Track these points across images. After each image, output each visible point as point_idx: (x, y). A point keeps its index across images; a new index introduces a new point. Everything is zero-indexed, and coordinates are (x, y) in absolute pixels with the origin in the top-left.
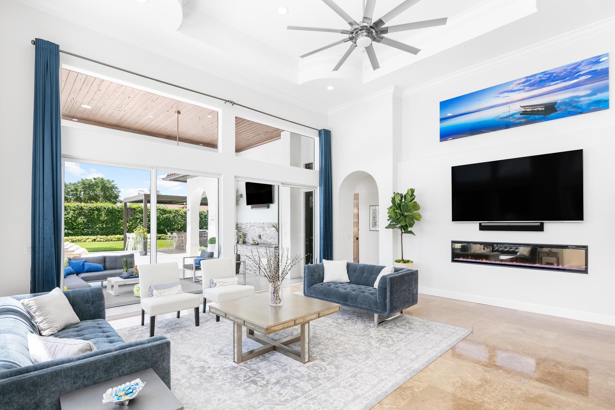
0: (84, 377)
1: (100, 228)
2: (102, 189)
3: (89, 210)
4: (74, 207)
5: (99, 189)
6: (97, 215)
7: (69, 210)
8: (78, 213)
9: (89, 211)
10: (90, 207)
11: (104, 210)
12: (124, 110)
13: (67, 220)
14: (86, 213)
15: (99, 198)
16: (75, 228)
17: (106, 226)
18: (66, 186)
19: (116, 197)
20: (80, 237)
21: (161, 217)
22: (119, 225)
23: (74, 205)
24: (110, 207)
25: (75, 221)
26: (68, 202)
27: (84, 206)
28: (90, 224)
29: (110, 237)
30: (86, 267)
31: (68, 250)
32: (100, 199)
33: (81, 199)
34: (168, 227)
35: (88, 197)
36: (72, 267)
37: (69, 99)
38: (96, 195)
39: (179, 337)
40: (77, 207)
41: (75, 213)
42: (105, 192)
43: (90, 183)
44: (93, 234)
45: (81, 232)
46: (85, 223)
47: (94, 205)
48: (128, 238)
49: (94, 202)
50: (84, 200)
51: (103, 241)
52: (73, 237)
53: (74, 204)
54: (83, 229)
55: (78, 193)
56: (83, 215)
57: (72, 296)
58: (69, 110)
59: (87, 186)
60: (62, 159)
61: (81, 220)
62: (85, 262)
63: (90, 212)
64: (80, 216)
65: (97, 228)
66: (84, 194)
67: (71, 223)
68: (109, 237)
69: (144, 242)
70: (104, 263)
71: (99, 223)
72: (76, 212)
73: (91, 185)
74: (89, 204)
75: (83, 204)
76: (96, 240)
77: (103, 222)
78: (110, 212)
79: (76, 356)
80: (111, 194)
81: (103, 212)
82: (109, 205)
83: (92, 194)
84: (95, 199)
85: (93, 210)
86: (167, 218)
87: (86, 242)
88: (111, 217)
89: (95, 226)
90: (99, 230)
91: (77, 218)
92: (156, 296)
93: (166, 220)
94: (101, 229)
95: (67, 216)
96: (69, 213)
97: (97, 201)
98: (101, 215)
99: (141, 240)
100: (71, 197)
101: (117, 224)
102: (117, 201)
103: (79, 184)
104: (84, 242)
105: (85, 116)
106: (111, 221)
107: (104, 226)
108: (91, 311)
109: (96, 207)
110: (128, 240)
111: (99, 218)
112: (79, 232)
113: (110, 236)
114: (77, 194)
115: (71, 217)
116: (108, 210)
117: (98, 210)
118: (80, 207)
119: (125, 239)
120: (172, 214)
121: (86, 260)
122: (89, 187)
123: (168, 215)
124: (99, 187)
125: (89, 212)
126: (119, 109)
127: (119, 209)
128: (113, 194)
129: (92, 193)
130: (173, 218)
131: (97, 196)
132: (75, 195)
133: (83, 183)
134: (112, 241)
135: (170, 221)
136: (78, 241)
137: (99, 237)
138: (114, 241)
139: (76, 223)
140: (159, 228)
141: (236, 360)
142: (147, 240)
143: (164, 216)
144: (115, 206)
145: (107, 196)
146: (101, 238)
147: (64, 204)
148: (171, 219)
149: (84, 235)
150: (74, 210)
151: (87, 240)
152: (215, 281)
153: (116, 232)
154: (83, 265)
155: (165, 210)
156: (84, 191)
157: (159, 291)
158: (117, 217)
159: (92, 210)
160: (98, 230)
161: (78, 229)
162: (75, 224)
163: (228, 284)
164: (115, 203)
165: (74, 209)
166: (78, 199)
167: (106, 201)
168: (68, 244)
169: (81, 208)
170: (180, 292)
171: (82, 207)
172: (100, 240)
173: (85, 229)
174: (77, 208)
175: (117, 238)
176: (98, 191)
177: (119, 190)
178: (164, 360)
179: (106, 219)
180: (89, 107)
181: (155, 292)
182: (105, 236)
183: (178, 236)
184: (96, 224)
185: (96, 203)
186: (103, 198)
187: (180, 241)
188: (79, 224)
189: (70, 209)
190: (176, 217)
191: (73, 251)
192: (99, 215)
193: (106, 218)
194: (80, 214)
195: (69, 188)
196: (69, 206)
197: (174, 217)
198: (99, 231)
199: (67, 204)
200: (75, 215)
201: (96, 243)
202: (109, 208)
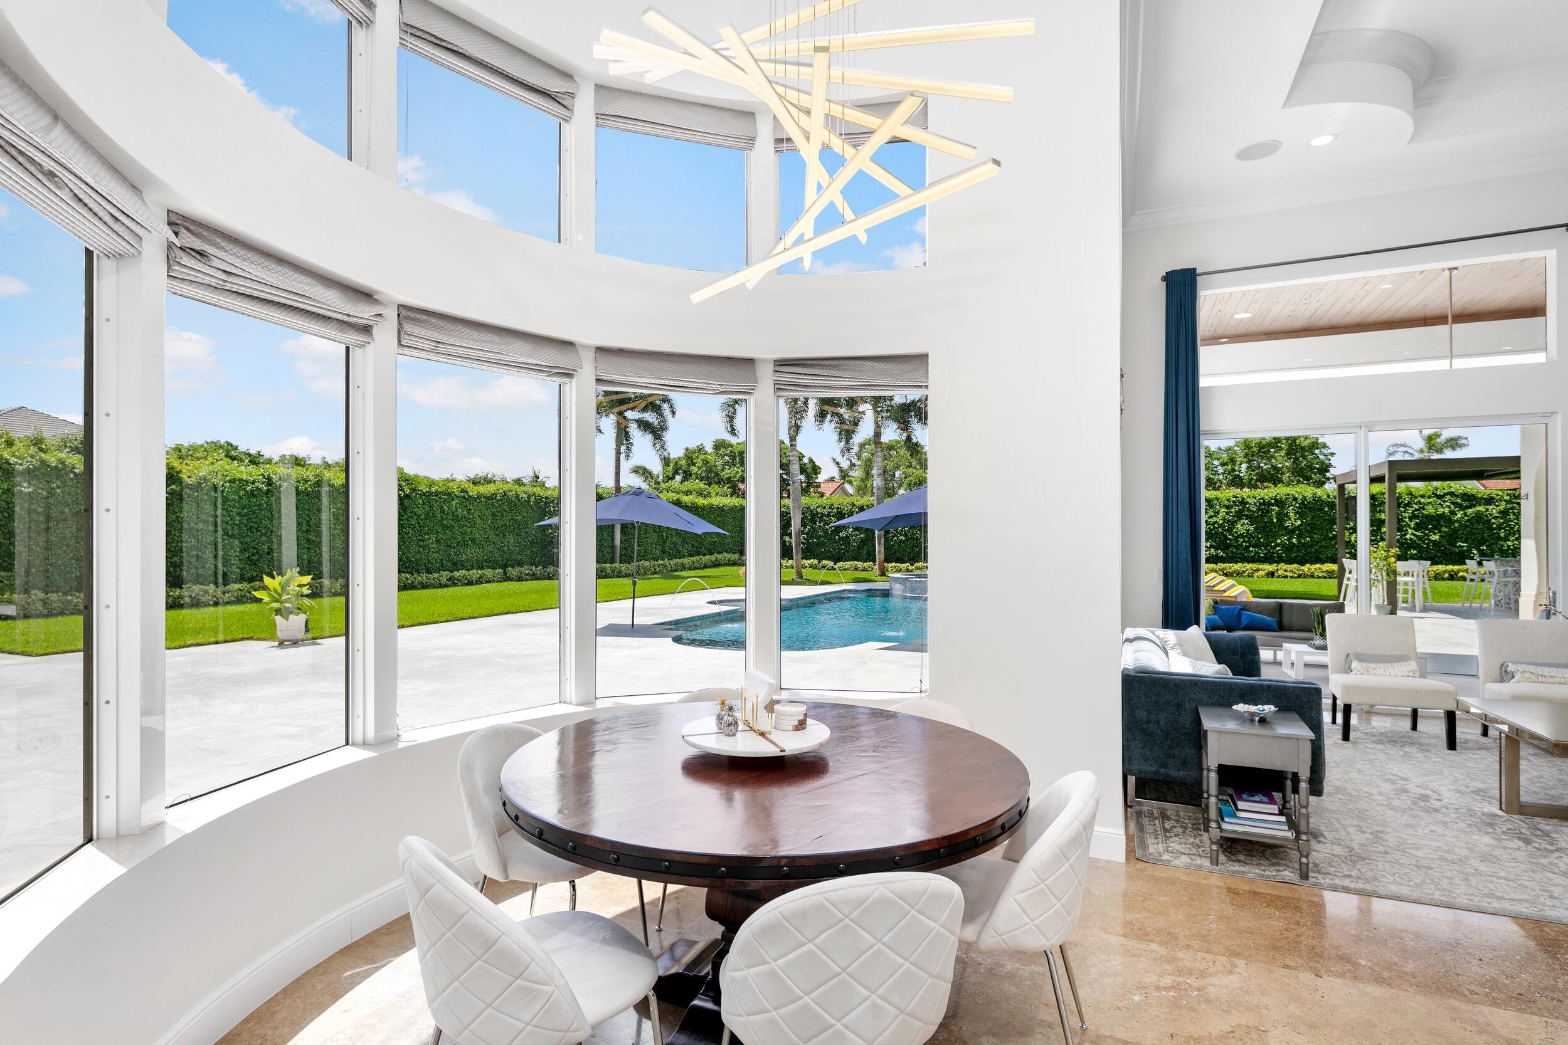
0: (1220, 695)
1: (1283, 545)
2: (1289, 454)
3: (1260, 504)
4: (1228, 500)
5: (1283, 453)
6: (1279, 514)
7: (1218, 507)
8: (1236, 512)
9: (1259, 507)
10: (1262, 499)
11: (1294, 503)
12: (1317, 299)
13: (1215, 528)
14: (1252, 511)
15: (1283, 474)
16: (1229, 546)
17: (1299, 542)
18: (1210, 455)
19: (1325, 469)
20: (1240, 564)
21: (1459, 516)
22: (1331, 539)
23: (1228, 495)
24: (1306, 494)
25: (1230, 530)
26: (1214, 489)
27: (1249, 497)
28: (1261, 538)
29: (1309, 569)
30: (1244, 621)
31: (1215, 589)
32: (1285, 477)
33: (1241, 479)
34: (1483, 544)
35: (1257, 474)
36: (1220, 617)
37: (1214, 313)
38: (1274, 467)
39: (1401, 753)
40: (1234, 499)
41: (1232, 512)
42: (1296, 459)
43: (1261, 442)
44: (1268, 559)
45: (1242, 554)
46: (1251, 535)
47: (1270, 492)
48: (1347, 572)
49: (1270, 485)
50: (1250, 483)
51: (1291, 577)
52: (1226, 565)
53: (1228, 493)
54: (1247, 547)
55: (1236, 468)
56: (1245, 515)
57: (1215, 640)
58: (1213, 329)
59: (1255, 449)
60: (1201, 437)
61: (1243, 527)
62: (1242, 609)
63: (1262, 509)
64: (1240, 518)
65: (1278, 545)
66: (1248, 468)
67: (1223, 535)
68: (1306, 568)
69: (1388, 583)
70: (1278, 616)
71: (1283, 535)
72: (1233, 510)
73: (1264, 448)
74: (1259, 490)
75: (1246, 492)
76: (1276, 575)
77: (1292, 531)
78: (1307, 508)
79: (1213, 676)
80: (1312, 464)
81: (1291, 508)
82: (1307, 491)
83: (1266, 467)
84: (1273, 477)
85: (1269, 504)
86: (1479, 517)
87: (1252, 576)
88: (1312, 519)
89: (1272, 542)
90: (1281, 550)
91: (1233, 523)
92: (1358, 673)
93: (1475, 526)
94: (1288, 548)
95: (1214, 519)
96: (1218, 513)
97: (1276, 481)
98: (1287, 515)
99: (1380, 577)
100: (1221, 477)
101: (1327, 536)
102: (1328, 479)
103: (1238, 446)
104: (1249, 576)
105: (1241, 330)
106: (1312, 528)
107: (1294, 541)
108: (1240, 666)
109: (1276, 496)
110: (1347, 575)
111: (1281, 522)
112: (1238, 554)
113: (1308, 565)
114: (1234, 470)
115: (1221, 522)
116: (1303, 503)
117: (1279, 502)
118: (1240, 499)
119: (1340, 575)
120: (1498, 506)
121: (1245, 607)
122: (1259, 452)
123: (1481, 508)
124: (1281, 449)
125: (1259, 509)
126: (1307, 301)
127: (1330, 500)
128: (1317, 463)
129: (1266, 464)
130: (1501, 518)
131: (1278, 472)
132: (1229, 474)
133: (1247, 444)
134: (1312, 576)
135: (1490, 528)
136: (1237, 575)
137: (1283, 568)
138: (1318, 577)
139: (1233, 535)
140: (1450, 548)
141: (1504, 807)
142: (1395, 577)
143: (1469, 511)
144: (1319, 492)
145: (1302, 469)
146: (1286, 571)
147: (1205, 493)
148: (1493, 521)
149: (1248, 563)
150: (1228, 507)
151: (1256, 574)
152: (1511, 668)
153: (1323, 557)
154: (1239, 615)
155: (1473, 495)
156: (1249, 462)
157: (1365, 665)
158: (1324, 520)
159: (1264, 505)
160: (1279, 550)
161: (1236, 547)
162: (1230, 537)
163: (1550, 680)
164: (1321, 484)
165: (1227, 503)
166: (1237, 482)
167: (1299, 482)
168: (1216, 577)
169: (1243, 502)
170: (1411, 674)
171: (1243, 499)
172: (1285, 573)
173: (1251, 549)
174: (1234, 502)
175: (1327, 571)
176: (1281, 461)
177: (1329, 451)
178: (1311, 708)
179: (1299, 526)
180: (1248, 315)
181: (1355, 664)
182: (1295, 566)
183: (1503, 569)
184: (1275, 538)
185: (1275, 486)
186: (1293, 473)
187: (1510, 585)
188: (1238, 537)
189: (1220, 505)
190: (1514, 514)
191: (1224, 591)
192: (1282, 516)
193: (1299, 522)
194: (1239, 515)
195: (1218, 459)
196: (1217, 499)
197: (1504, 513)
198: (1282, 554)
199: (1212, 494)
200: (1230, 518)
201: (1275, 580)
202: (1304, 498)
